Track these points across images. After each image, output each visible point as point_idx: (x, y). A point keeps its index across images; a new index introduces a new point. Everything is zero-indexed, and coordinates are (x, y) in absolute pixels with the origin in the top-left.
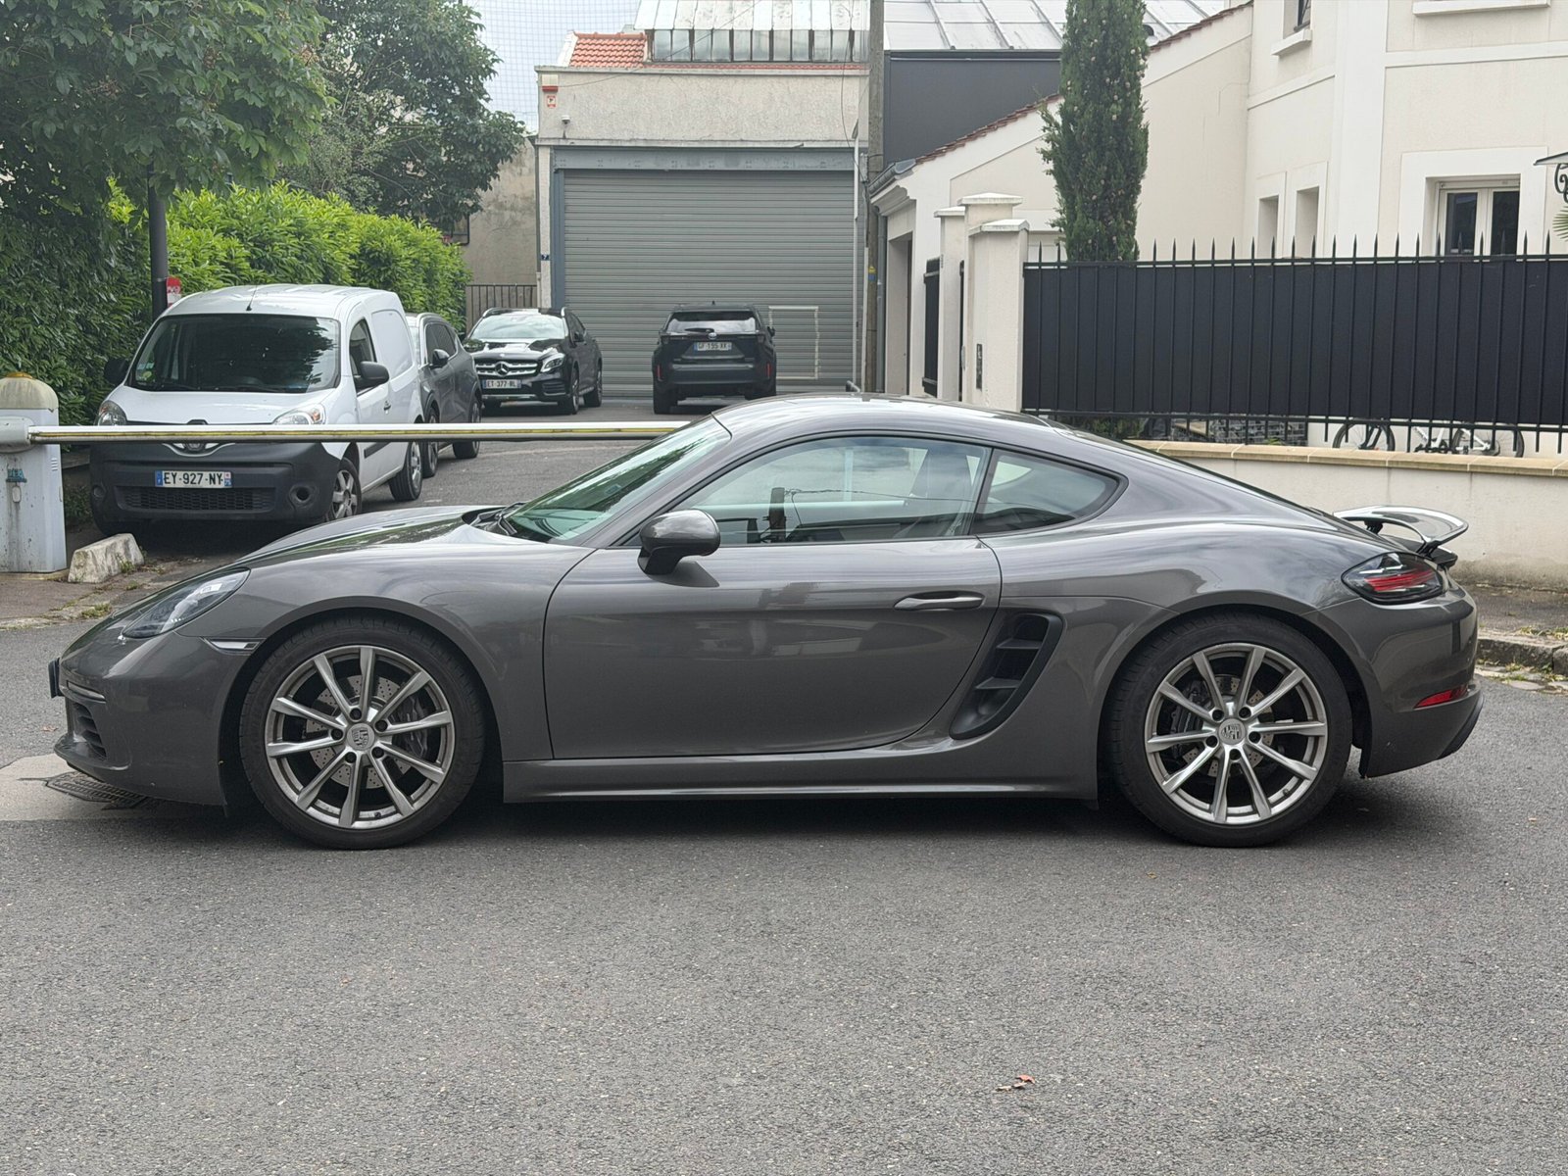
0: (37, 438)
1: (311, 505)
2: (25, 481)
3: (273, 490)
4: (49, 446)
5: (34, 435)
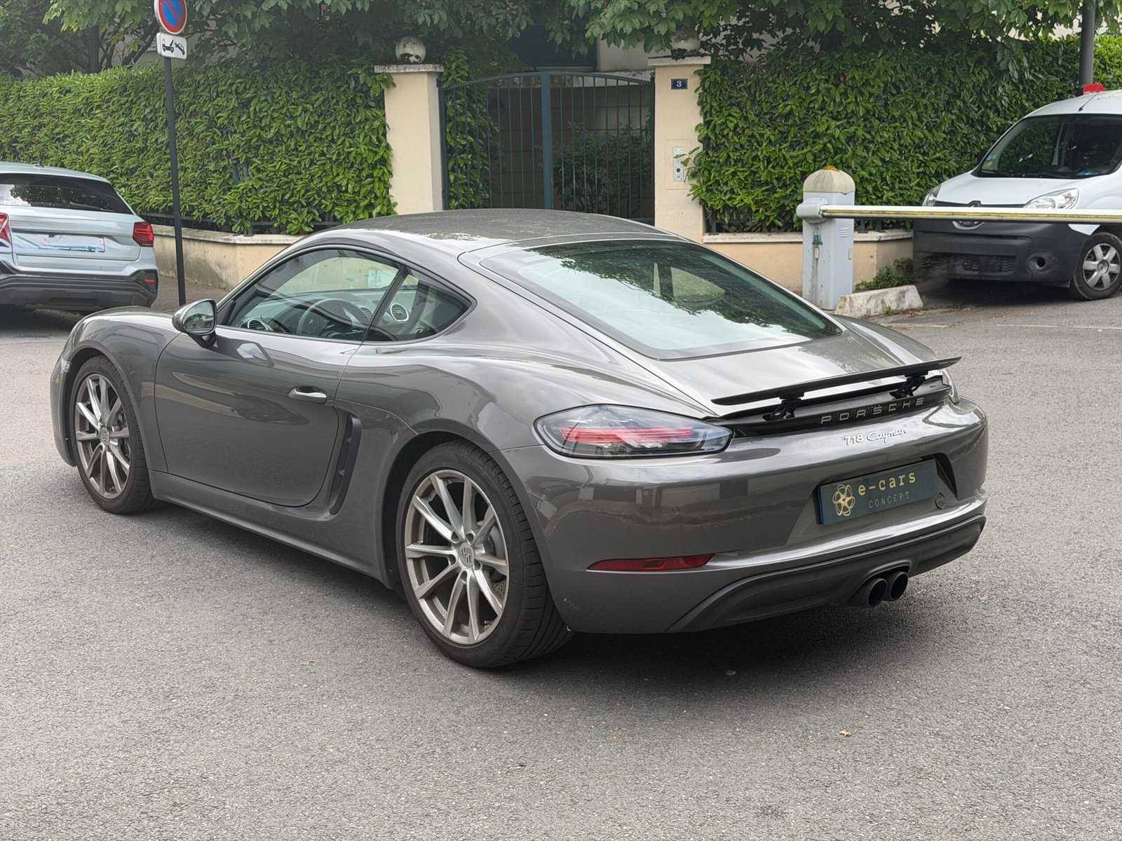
0: (825, 214)
1: (1047, 271)
2: (821, 244)
3: (1014, 257)
4: (837, 220)
5: (824, 211)
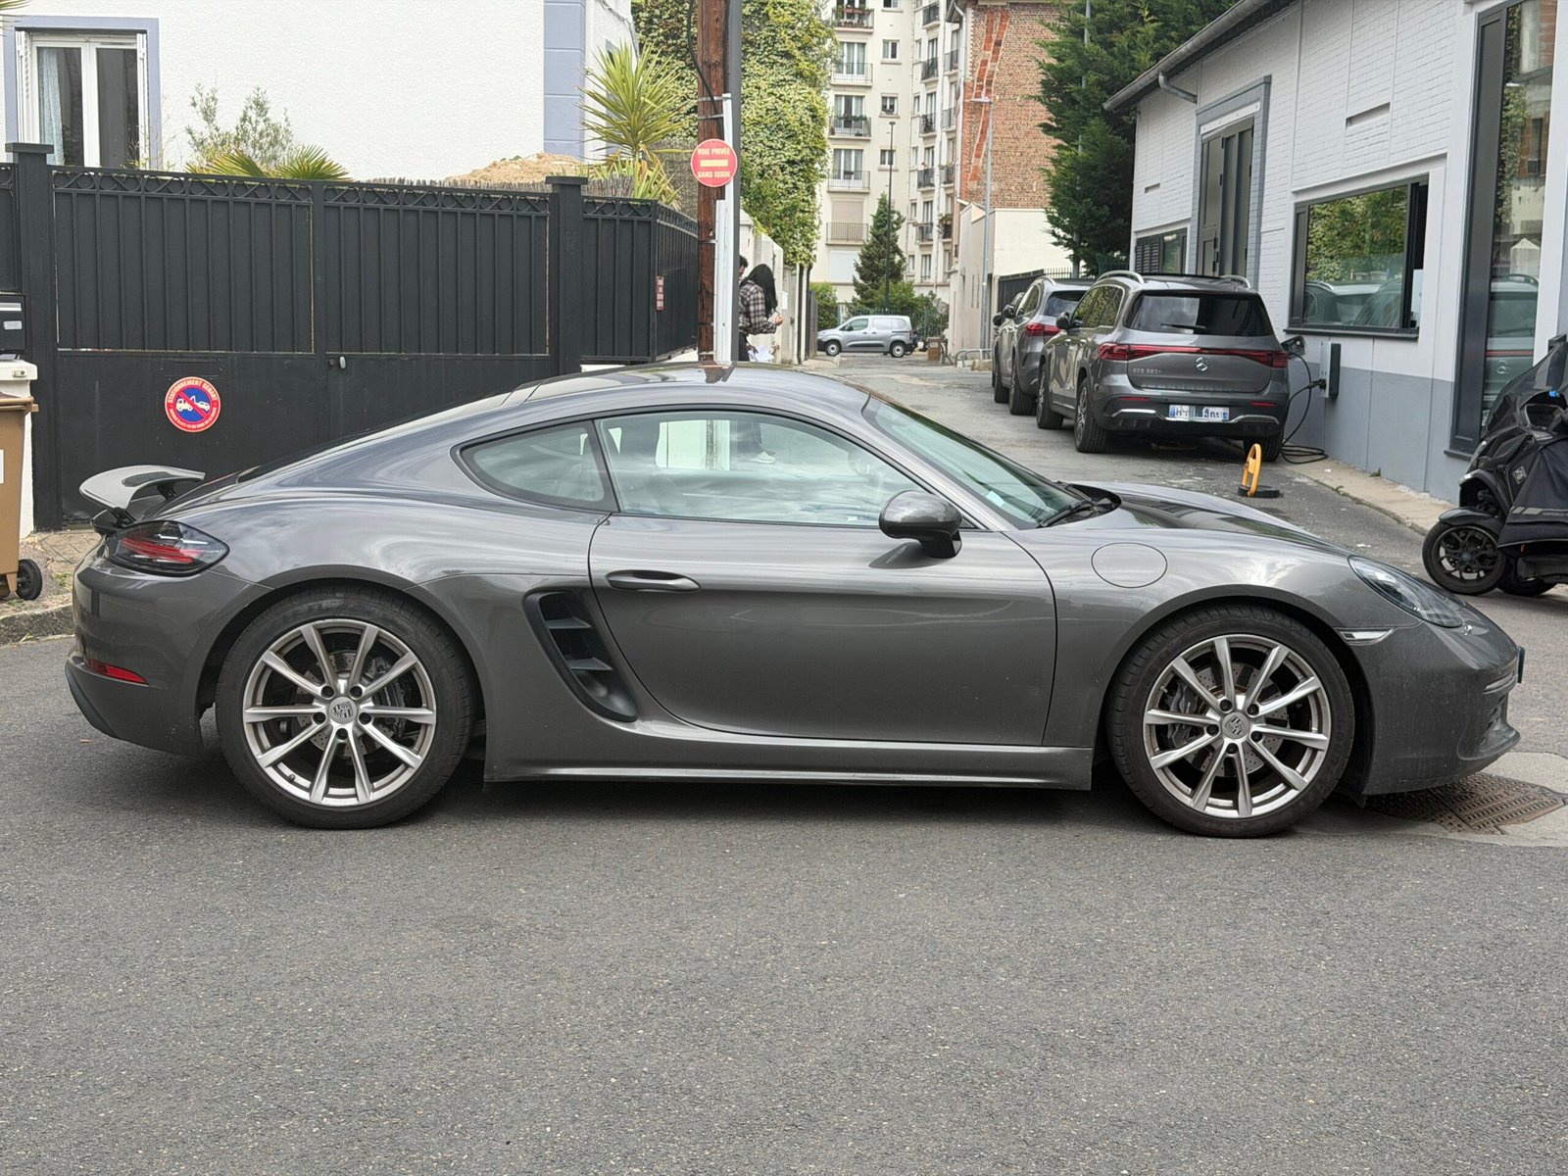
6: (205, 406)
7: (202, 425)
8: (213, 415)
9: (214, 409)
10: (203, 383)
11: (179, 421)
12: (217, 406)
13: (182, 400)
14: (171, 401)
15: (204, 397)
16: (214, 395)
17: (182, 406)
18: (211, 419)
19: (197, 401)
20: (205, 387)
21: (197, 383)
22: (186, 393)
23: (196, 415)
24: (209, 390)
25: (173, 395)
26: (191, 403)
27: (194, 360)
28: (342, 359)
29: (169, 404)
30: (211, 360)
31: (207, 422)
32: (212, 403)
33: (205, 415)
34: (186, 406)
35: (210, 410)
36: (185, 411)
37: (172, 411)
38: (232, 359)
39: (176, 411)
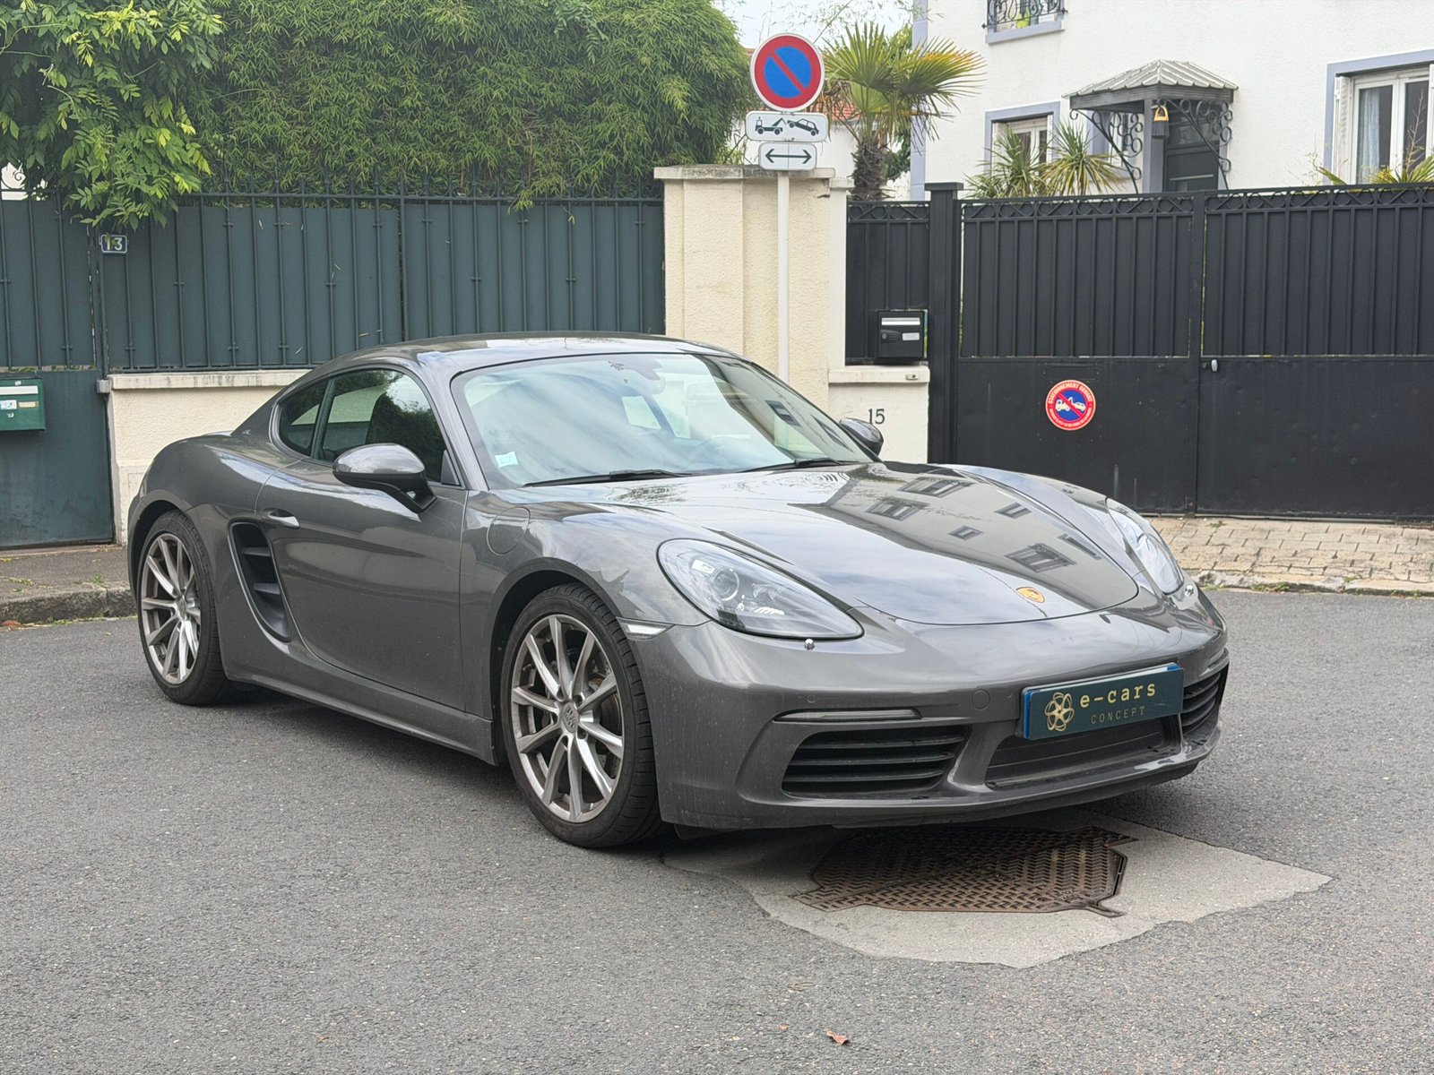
6: (1080, 407)
7: (1078, 424)
8: (1088, 415)
9: (1090, 410)
10: (1080, 385)
11: (1057, 420)
12: (1093, 407)
13: (1061, 401)
14: (1051, 402)
15: (1080, 398)
16: (1090, 396)
17: (1061, 406)
18: (1086, 418)
19: (1074, 402)
20: (1082, 389)
21: (1074, 386)
22: (1064, 395)
23: (1074, 415)
24: (1086, 393)
25: (1053, 397)
26: (1069, 404)
27: (1073, 365)
28: (1214, 362)
29: (1049, 405)
30: (1088, 365)
31: (1082, 421)
32: (1088, 405)
33: (1080, 415)
34: (1064, 407)
35: (1087, 408)
36: (1063, 411)
37: (1051, 411)
38: (1108, 364)
39: (1055, 411)
